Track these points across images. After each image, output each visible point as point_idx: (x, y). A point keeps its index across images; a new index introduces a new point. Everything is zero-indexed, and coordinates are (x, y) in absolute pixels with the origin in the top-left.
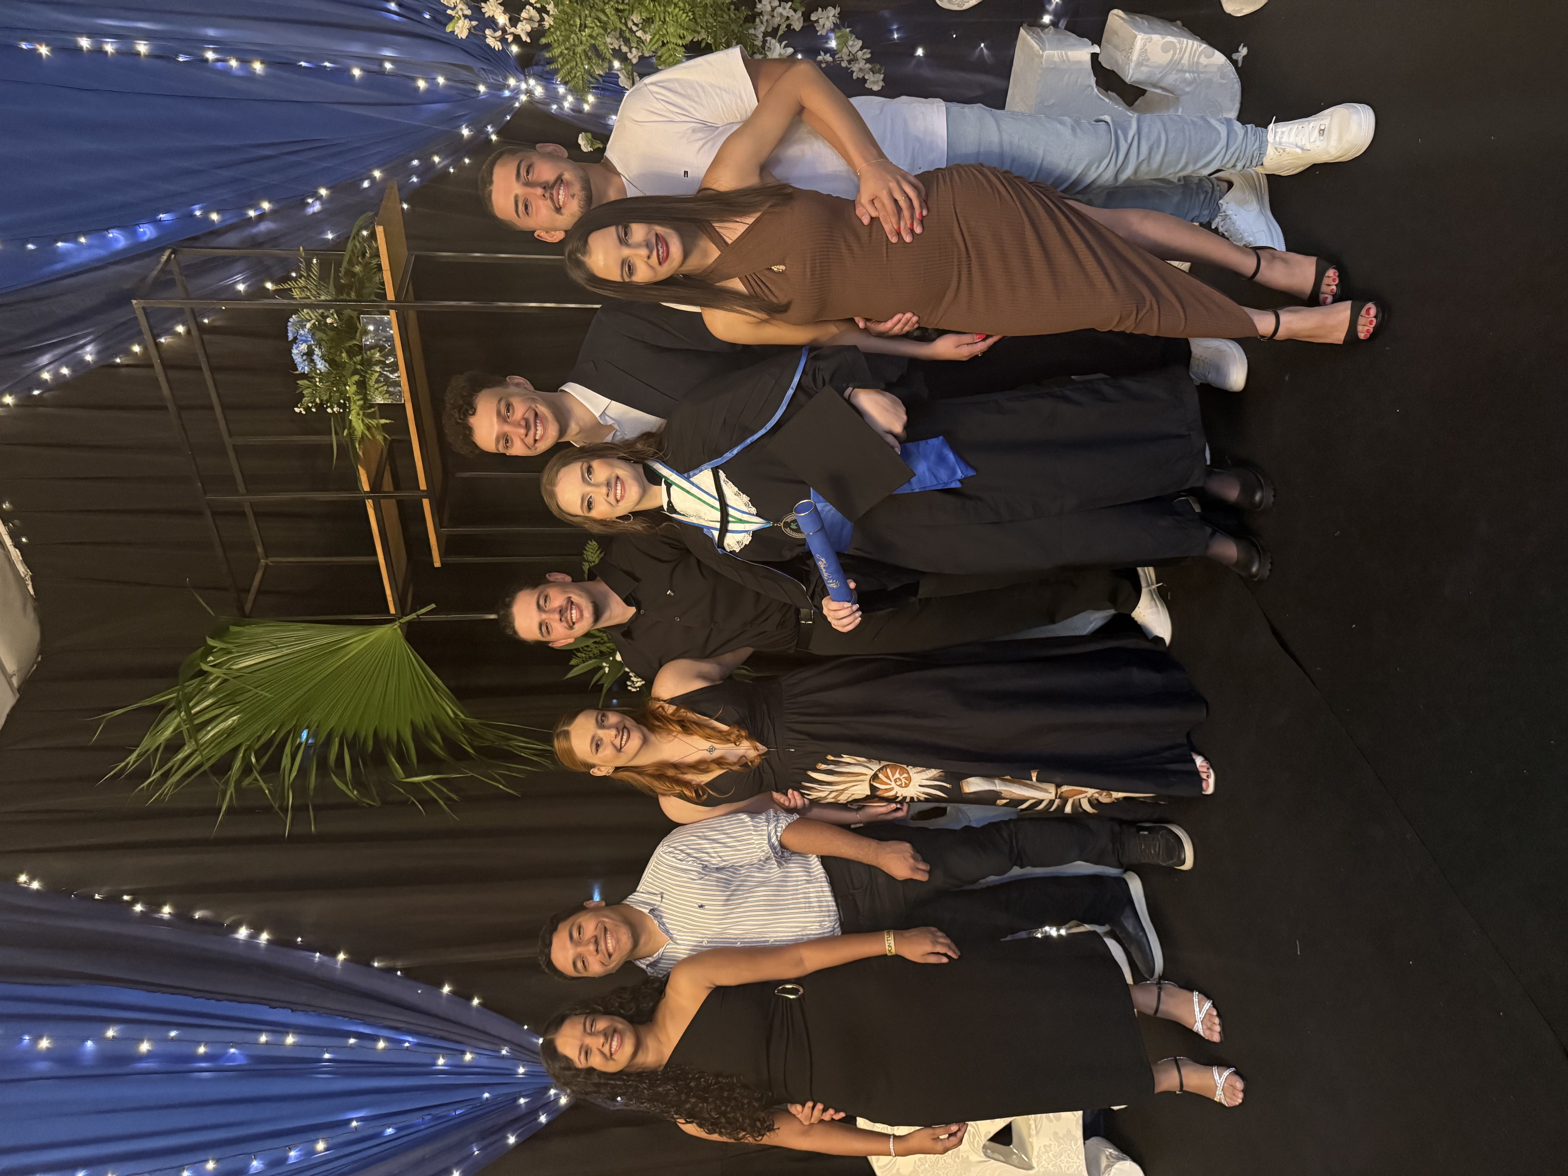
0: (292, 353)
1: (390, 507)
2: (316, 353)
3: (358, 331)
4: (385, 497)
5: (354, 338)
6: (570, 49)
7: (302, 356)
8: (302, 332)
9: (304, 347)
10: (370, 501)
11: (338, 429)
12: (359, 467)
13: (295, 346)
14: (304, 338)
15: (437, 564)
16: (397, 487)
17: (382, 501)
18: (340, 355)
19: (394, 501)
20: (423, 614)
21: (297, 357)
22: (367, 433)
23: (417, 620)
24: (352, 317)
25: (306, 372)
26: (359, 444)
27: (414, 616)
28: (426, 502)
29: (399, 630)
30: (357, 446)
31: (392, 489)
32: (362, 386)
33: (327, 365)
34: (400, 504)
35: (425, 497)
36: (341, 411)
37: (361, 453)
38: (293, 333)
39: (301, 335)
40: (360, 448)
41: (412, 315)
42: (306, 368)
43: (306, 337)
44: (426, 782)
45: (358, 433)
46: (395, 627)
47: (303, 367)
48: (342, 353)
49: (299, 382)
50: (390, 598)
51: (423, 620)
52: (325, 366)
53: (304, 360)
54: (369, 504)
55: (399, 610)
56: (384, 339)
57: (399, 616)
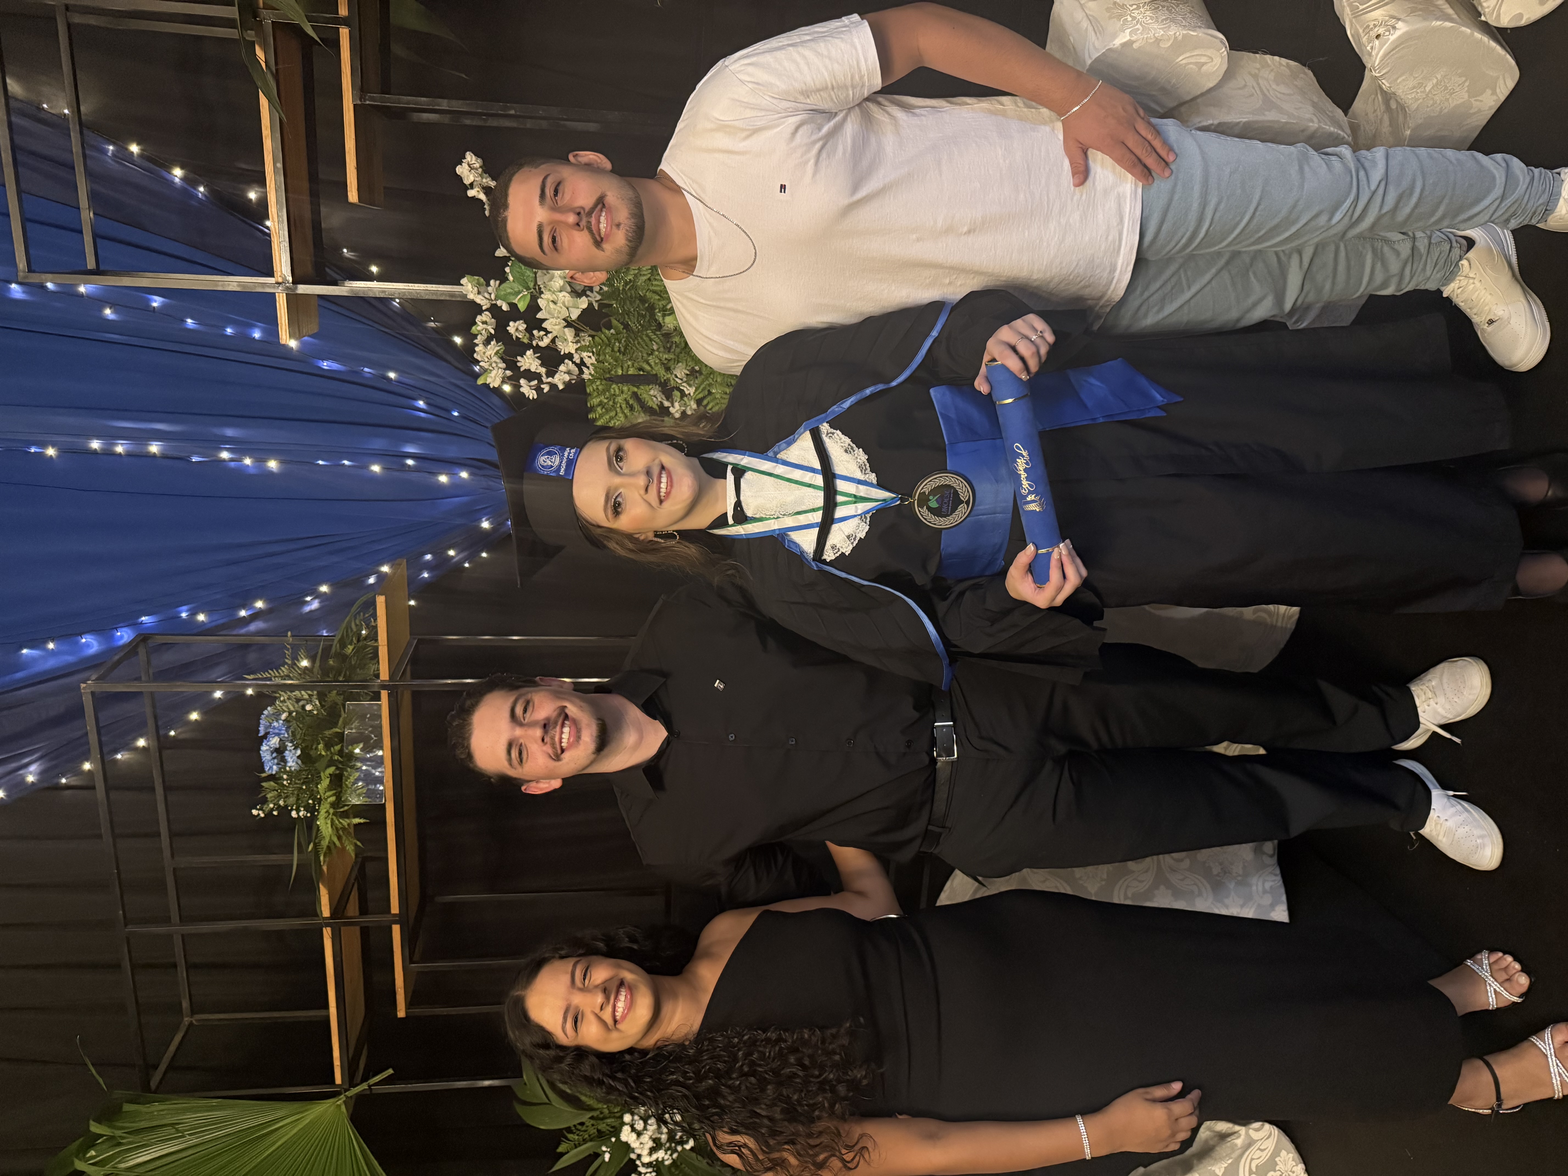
0: (259, 749)
1: (352, 937)
2: (288, 748)
3: (341, 720)
4: (345, 924)
5: (335, 725)
6: (610, 400)
7: (272, 753)
8: (275, 724)
9: (274, 741)
10: (329, 929)
11: (302, 840)
12: (321, 886)
13: (265, 741)
14: (277, 731)
15: (401, 1014)
16: (363, 911)
17: (342, 928)
18: (316, 749)
19: (357, 929)
20: (376, 1084)
21: (265, 754)
22: (335, 840)
23: (368, 1092)
24: (337, 704)
25: (274, 773)
26: (325, 856)
27: (364, 1086)
28: (396, 929)
29: (343, 1108)
30: (322, 858)
31: (357, 913)
32: (337, 781)
33: (300, 762)
34: (365, 932)
35: (396, 922)
36: (309, 815)
37: (325, 868)
38: (266, 728)
39: (274, 728)
40: (324, 861)
41: (407, 700)
42: (275, 767)
43: (280, 730)
45: (325, 843)
46: (338, 1103)
47: (271, 767)
48: (319, 743)
49: (264, 784)
50: (337, 1062)
51: (374, 1092)
52: (297, 763)
53: (274, 758)
54: (327, 933)
55: (347, 1079)
56: (370, 729)
57: (346, 1086)
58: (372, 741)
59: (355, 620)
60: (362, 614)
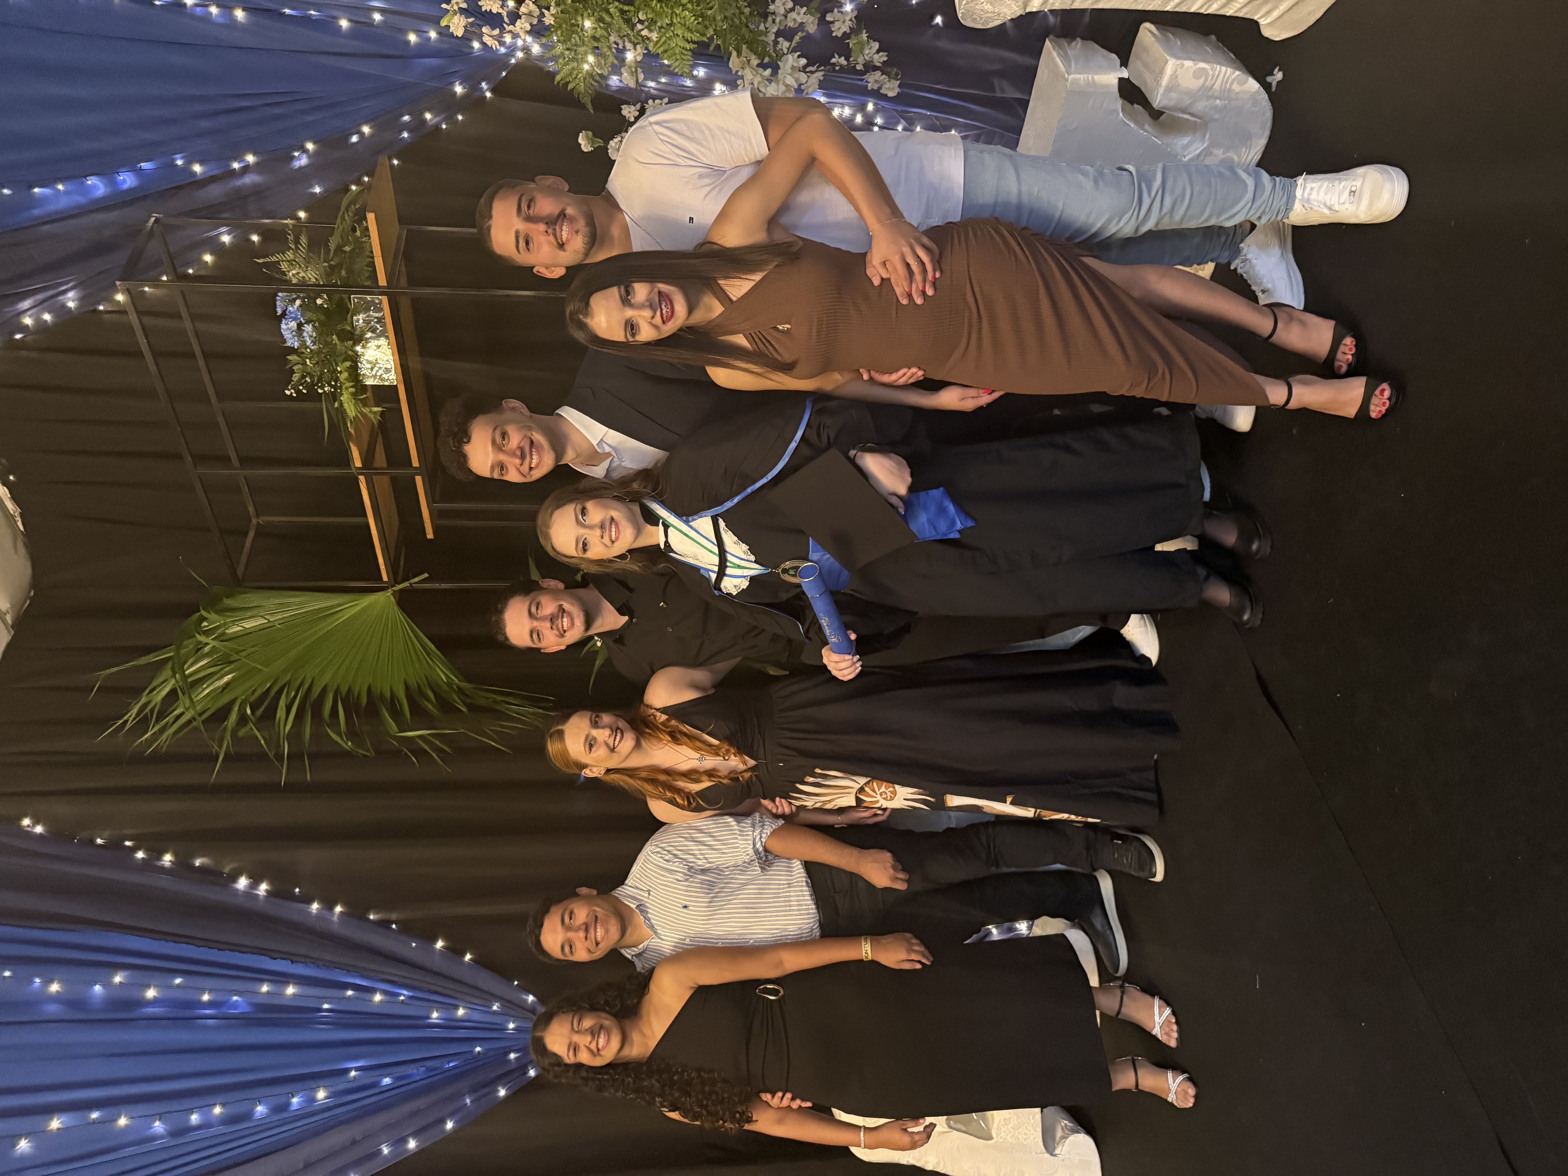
0: (280, 328)
1: (383, 483)
2: (306, 331)
3: (349, 315)
4: (377, 473)
7: (292, 331)
8: (291, 308)
9: (293, 324)
10: (362, 476)
12: (351, 444)
13: (284, 321)
14: (293, 315)
15: (430, 536)
16: (390, 463)
17: (374, 478)
20: (415, 583)
21: (286, 332)
22: (360, 416)
23: (411, 588)
24: (342, 299)
25: (296, 348)
26: (351, 423)
27: (406, 584)
28: (419, 480)
29: (392, 598)
30: (349, 424)
31: (385, 465)
32: (354, 371)
34: (394, 480)
35: (418, 474)
36: (332, 390)
37: (352, 432)
38: (282, 308)
39: (290, 311)
40: (351, 426)
42: (296, 344)
43: (296, 315)
44: (420, 737)
45: (351, 416)
46: (388, 594)
47: (292, 342)
48: (333, 335)
49: (288, 356)
50: (381, 564)
52: (315, 345)
53: (293, 336)
54: (362, 478)
55: (391, 575)
56: (376, 320)
57: (393, 583)
58: (378, 331)
59: (348, 211)
60: (353, 206)
